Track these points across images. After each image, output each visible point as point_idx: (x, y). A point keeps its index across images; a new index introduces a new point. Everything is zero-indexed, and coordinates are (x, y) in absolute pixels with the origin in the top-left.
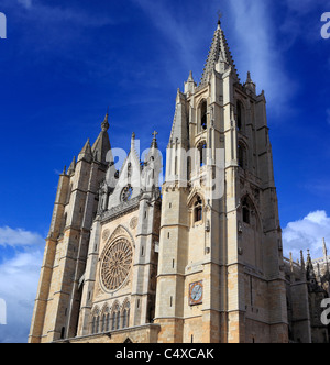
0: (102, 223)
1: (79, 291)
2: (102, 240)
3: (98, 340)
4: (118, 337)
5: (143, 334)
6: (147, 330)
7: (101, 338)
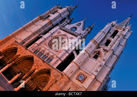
0: (60, 29)
1: (38, 38)
2: (57, 33)
3: (38, 59)
4: (47, 65)
5: (57, 73)
6: (60, 74)
7: (39, 59)
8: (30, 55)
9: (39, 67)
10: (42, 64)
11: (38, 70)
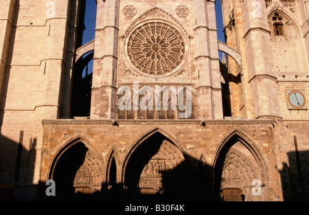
2: (123, 16)
3: (178, 127)
4: (219, 128)
5: (262, 129)
6: (268, 125)
7: (185, 126)
8: (145, 133)
9: (205, 146)
10: (206, 132)
11: (213, 152)
